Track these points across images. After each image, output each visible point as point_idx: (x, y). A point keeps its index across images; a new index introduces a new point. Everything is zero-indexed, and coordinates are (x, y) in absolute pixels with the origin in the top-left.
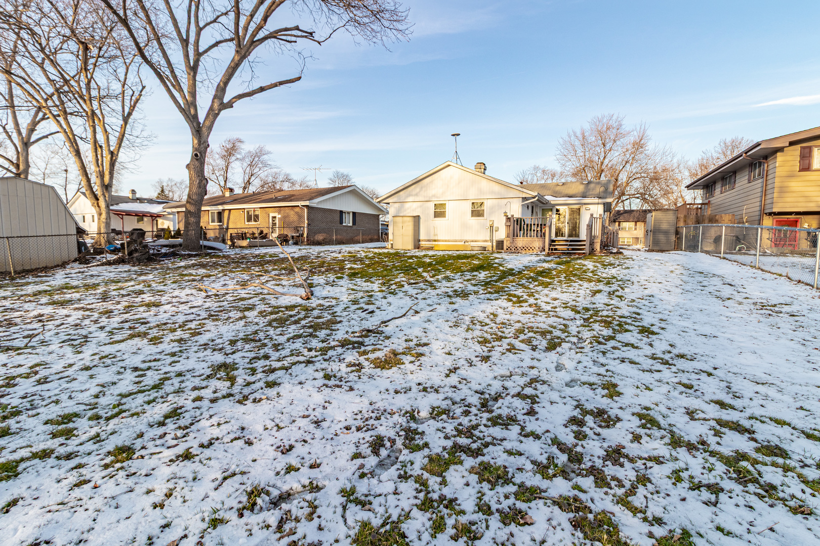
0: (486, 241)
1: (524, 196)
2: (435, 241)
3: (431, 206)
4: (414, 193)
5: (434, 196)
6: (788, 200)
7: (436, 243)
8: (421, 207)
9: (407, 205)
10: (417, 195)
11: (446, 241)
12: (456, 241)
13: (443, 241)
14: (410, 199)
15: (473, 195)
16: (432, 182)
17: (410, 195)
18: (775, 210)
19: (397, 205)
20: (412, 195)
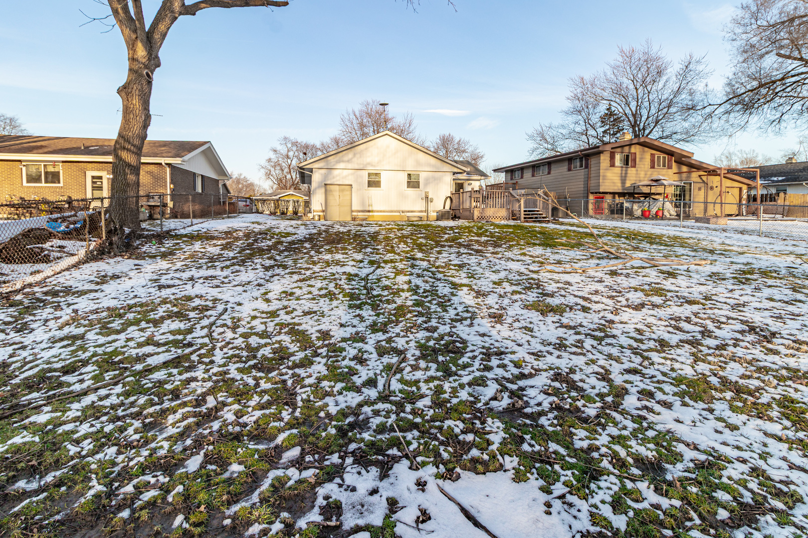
0: (421, 211)
1: (456, 170)
2: (369, 211)
3: (365, 174)
4: (346, 159)
5: (369, 164)
6: (607, 184)
7: (371, 214)
8: (352, 174)
9: (336, 172)
10: (348, 161)
11: (381, 211)
12: (392, 212)
13: (378, 211)
14: (342, 165)
15: (410, 167)
16: (366, 149)
17: (339, 162)
18: (601, 190)
19: (323, 171)
20: (343, 161)
